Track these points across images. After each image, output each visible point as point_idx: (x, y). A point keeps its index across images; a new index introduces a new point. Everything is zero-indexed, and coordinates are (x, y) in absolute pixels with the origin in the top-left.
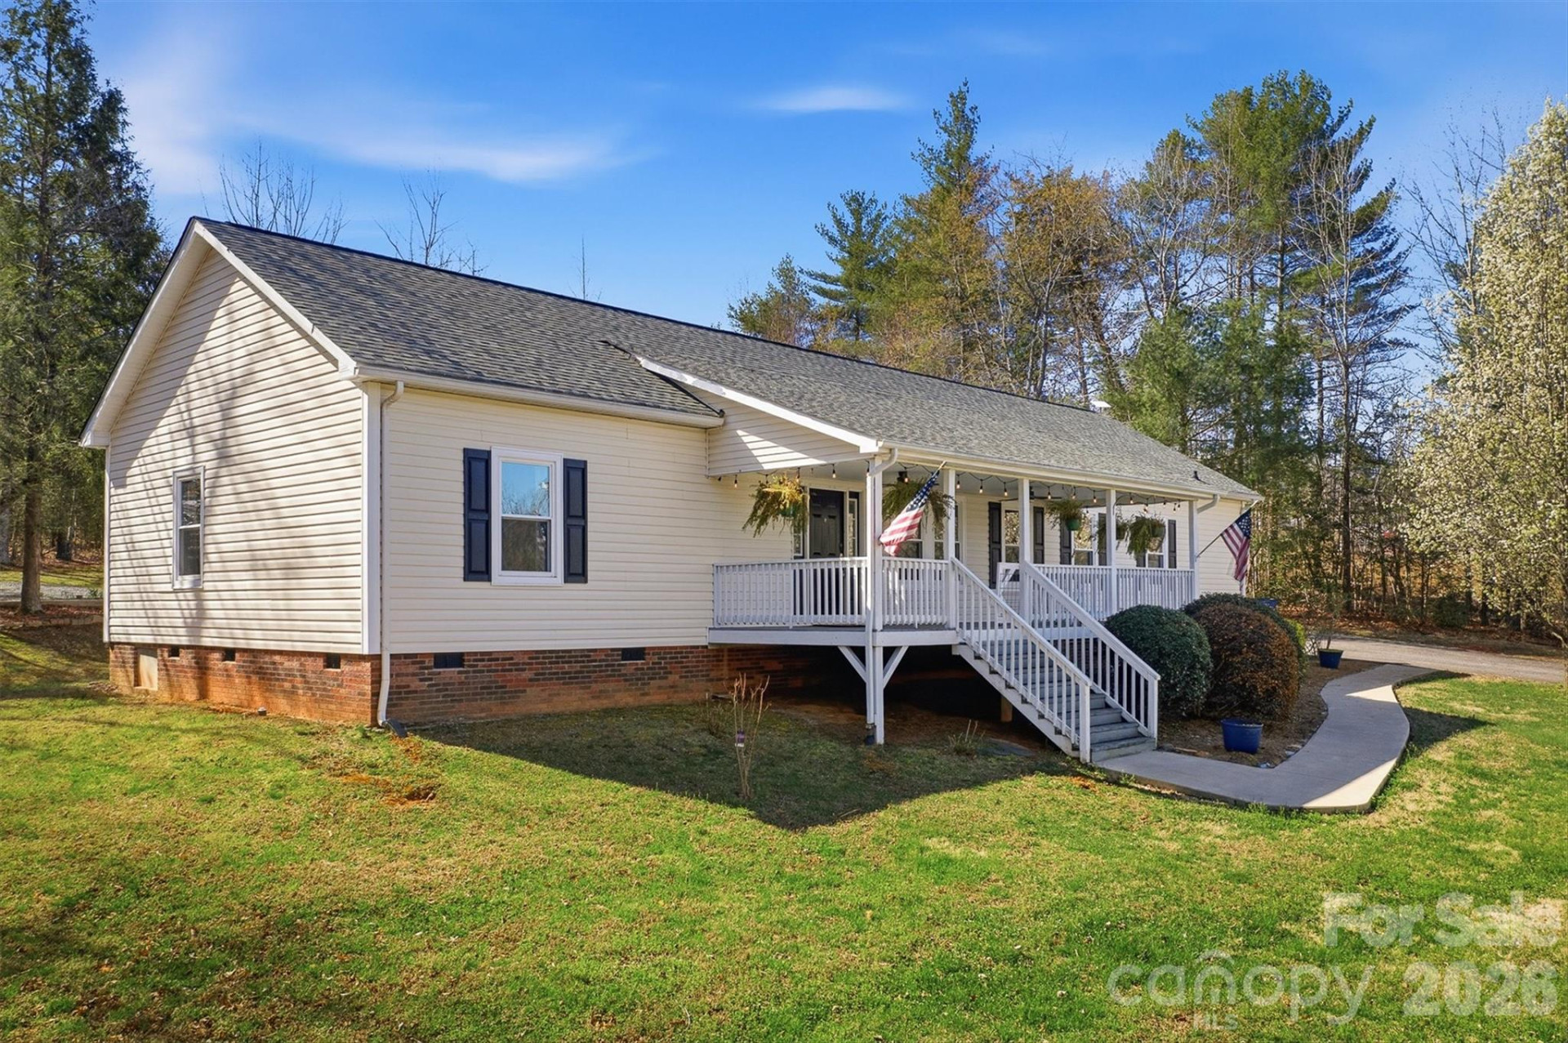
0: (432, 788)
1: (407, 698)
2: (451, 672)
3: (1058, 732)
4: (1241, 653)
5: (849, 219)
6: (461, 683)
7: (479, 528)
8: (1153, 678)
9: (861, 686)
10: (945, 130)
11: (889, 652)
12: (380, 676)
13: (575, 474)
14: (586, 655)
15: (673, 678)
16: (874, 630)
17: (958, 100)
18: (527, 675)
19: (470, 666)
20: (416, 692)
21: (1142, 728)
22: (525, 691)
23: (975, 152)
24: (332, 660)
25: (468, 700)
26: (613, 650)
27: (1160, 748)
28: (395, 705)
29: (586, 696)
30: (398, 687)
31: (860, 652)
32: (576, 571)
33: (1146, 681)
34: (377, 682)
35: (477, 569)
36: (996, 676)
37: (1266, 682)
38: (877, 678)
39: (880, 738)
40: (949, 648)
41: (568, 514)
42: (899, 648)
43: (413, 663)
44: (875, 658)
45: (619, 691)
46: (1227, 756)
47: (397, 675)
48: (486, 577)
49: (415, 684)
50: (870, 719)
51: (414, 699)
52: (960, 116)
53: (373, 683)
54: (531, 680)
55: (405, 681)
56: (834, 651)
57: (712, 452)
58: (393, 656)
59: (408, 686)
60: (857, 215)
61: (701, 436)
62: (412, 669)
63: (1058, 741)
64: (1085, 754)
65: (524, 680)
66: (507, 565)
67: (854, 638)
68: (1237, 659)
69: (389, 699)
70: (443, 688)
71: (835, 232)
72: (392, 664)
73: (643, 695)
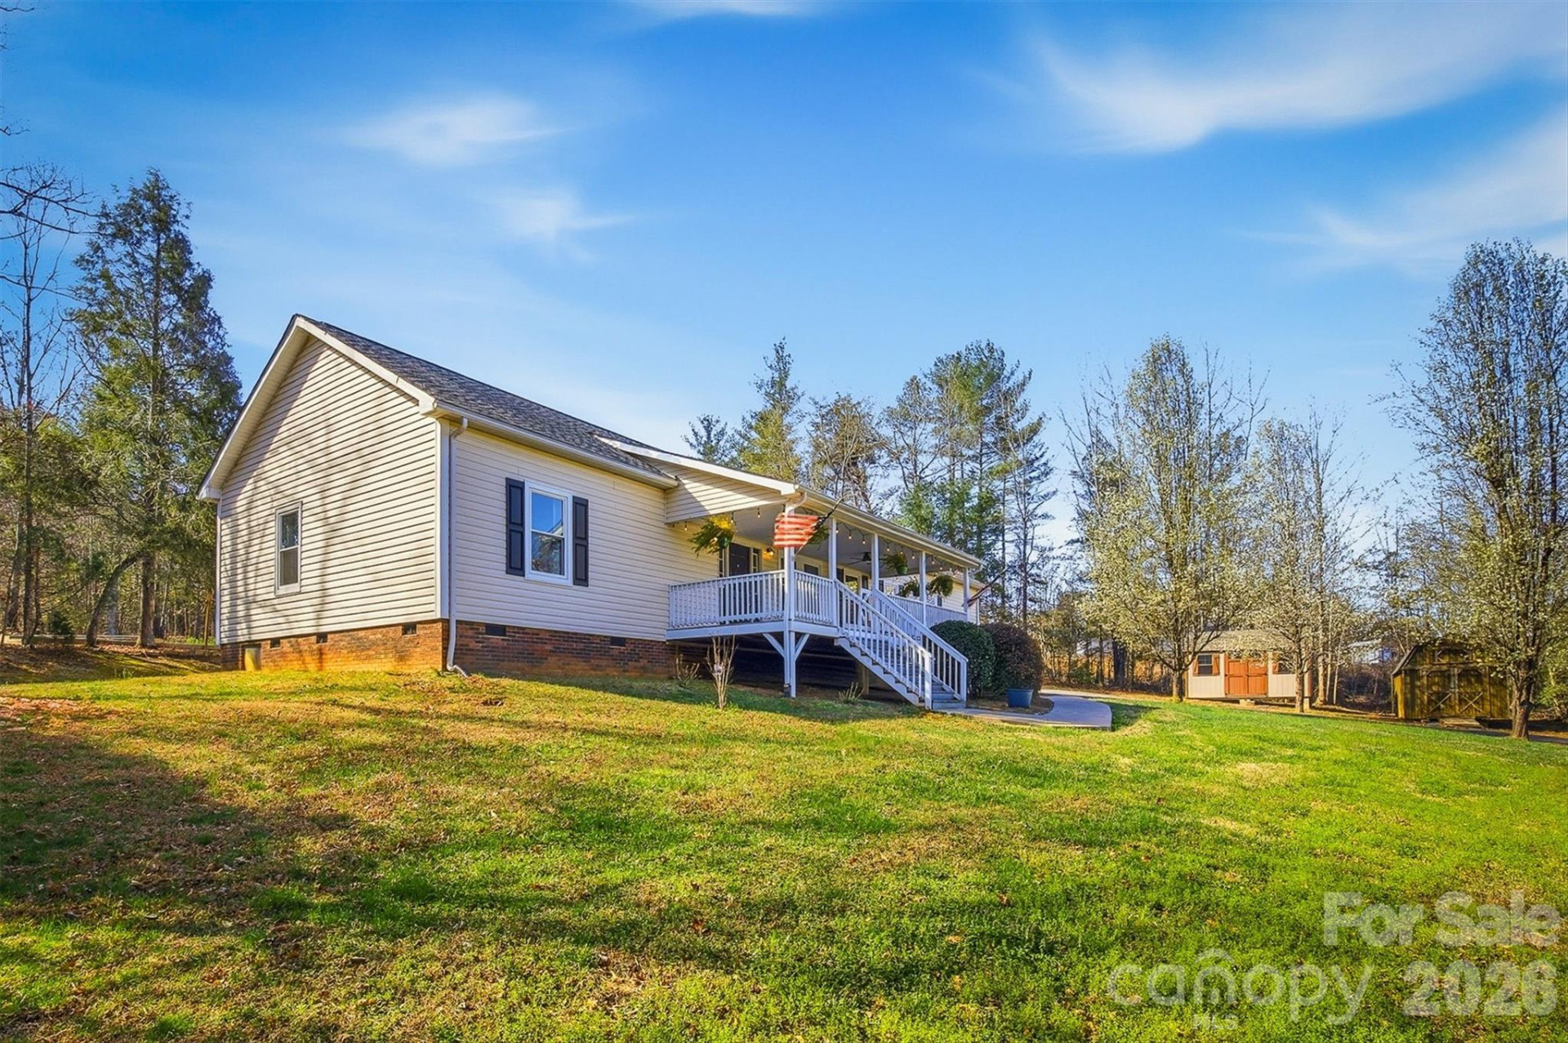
0: (500, 699)
1: (467, 654)
2: (496, 639)
3: (909, 691)
4: (1011, 651)
5: (703, 433)
6: (504, 648)
7: (517, 537)
8: (962, 660)
9: (779, 660)
10: (771, 367)
11: (799, 636)
12: (449, 635)
13: (581, 507)
14: (588, 638)
15: (643, 662)
16: (790, 620)
17: (779, 349)
18: (549, 647)
19: (510, 636)
20: (473, 650)
21: (956, 695)
22: (546, 659)
23: (789, 384)
24: (409, 628)
25: (509, 661)
26: (606, 637)
27: (967, 707)
28: (458, 658)
29: (587, 668)
30: (461, 645)
31: (779, 637)
32: (581, 578)
33: (959, 663)
34: (446, 639)
35: (515, 566)
36: (865, 657)
37: (1027, 670)
38: (791, 654)
39: (793, 694)
40: (832, 640)
41: (575, 537)
42: (804, 634)
43: (471, 629)
44: (790, 639)
45: (609, 666)
46: (1011, 710)
47: (461, 636)
48: (521, 572)
49: (473, 645)
50: (787, 681)
51: (472, 655)
52: (780, 359)
53: (443, 639)
54: (551, 651)
55: (465, 641)
56: (760, 636)
57: (669, 505)
58: (458, 622)
59: (468, 645)
60: (708, 429)
61: (660, 494)
62: (470, 633)
63: (908, 697)
64: (928, 704)
65: (546, 651)
66: (536, 566)
67: (776, 627)
68: (1009, 655)
69: (455, 653)
70: (493, 649)
71: (693, 440)
72: (457, 628)
73: (624, 671)
